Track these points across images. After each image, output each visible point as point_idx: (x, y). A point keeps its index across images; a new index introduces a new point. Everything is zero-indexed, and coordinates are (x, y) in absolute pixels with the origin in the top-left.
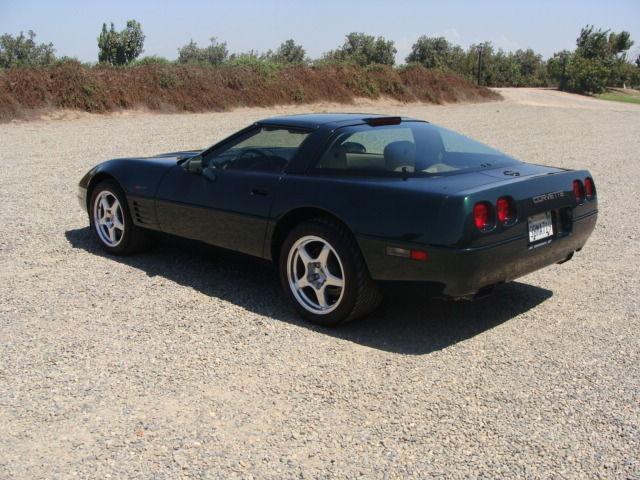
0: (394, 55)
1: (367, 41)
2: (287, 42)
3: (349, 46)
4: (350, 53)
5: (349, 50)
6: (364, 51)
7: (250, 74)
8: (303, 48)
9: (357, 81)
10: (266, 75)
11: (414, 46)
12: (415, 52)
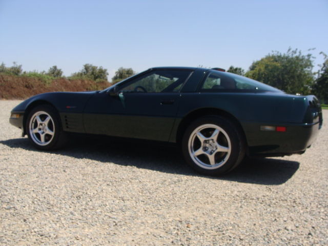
0: (107, 76)
1: (94, 69)
2: (53, 67)
3: (85, 71)
4: (85, 74)
5: (84, 73)
6: (93, 73)
7: (37, 81)
8: (62, 70)
9: (92, 87)
10: (45, 82)
11: (116, 73)
12: (117, 75)
